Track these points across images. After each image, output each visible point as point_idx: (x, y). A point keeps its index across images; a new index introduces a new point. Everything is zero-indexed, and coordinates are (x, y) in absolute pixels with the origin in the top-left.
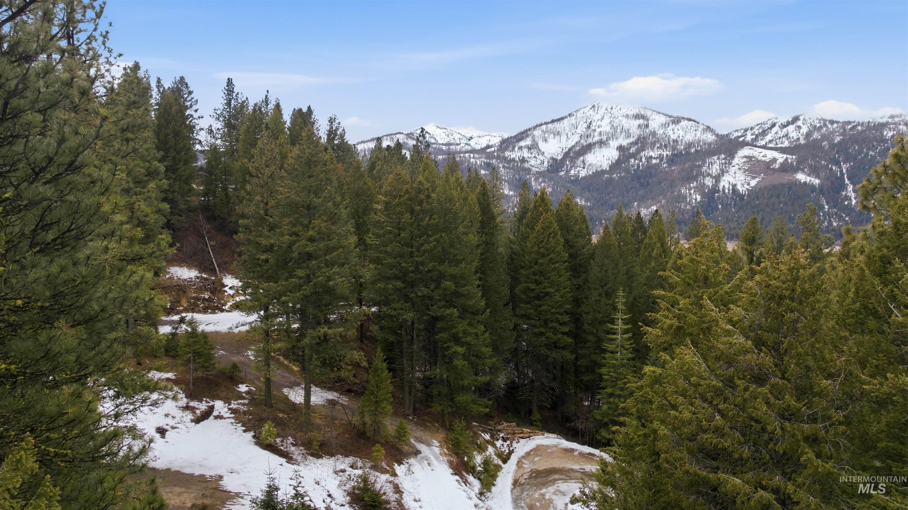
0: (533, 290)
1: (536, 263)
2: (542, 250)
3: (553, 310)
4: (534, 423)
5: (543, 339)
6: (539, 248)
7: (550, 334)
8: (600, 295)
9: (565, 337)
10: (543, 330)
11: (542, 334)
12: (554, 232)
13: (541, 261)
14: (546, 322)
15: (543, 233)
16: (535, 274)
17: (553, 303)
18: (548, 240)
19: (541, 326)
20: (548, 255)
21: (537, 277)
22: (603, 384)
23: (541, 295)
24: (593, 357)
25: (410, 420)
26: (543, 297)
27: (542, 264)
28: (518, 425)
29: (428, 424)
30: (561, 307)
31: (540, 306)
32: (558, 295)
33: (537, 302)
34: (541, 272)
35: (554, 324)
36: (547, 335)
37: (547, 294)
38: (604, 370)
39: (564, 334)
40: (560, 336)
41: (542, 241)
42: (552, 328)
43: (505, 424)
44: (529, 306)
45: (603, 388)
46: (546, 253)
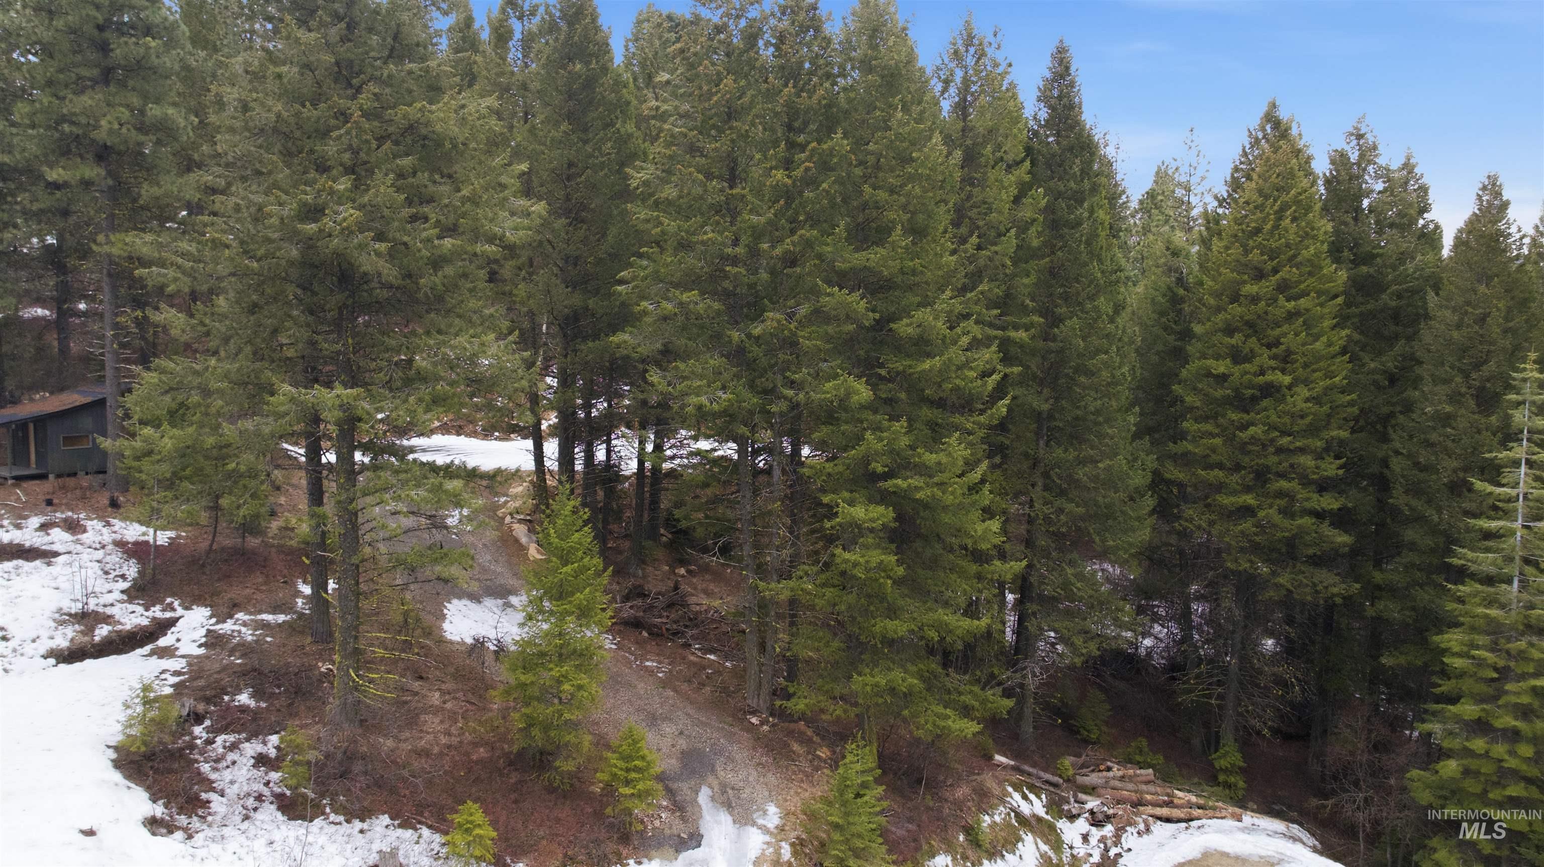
0: (1222, 378)
1: (1235, 298)
2: (1255, 256)
3: (1285, 441)
4: (1222, 778)
5: (1247, 525)
6: (1247, 252)
7: (1270, 513)
8: (1455, 398)
9: (1327, 530)
10: (1249, 499)
11: (1247, 511)
12: (1297, 202)
13: (1251, 289)
14: (1262, 476)
15: (1260, 207)
16: (1229, 331)
17: (1287, 420)
18: (1276, 227)
19: (1248, 489)
20: (1275, 271)
21: (1236, 339)
22: (1446, 687)
23: (1249, 392)
24: (1423, 596)
25: (752, 728)
26: (1254, 399)
27: (1255, 299)
28: (1165, 777)
29: (796, 747)
30: (1313, 430)
31: (1244, 427)
32: (1303, 392)
33: (1234, 416)
34: (1250, 324)
35: (1283, 484)
36: (1261, 514)
37: (1269, 390)
38: (1452, 639)
39: (1319, 515)
40: (1307, 521)
41: (1258, 231)
42: (1280, 494)
43: (1117, 771)
44: (1209, 427)
45: (1453, 700)
46: (1269, 266)
